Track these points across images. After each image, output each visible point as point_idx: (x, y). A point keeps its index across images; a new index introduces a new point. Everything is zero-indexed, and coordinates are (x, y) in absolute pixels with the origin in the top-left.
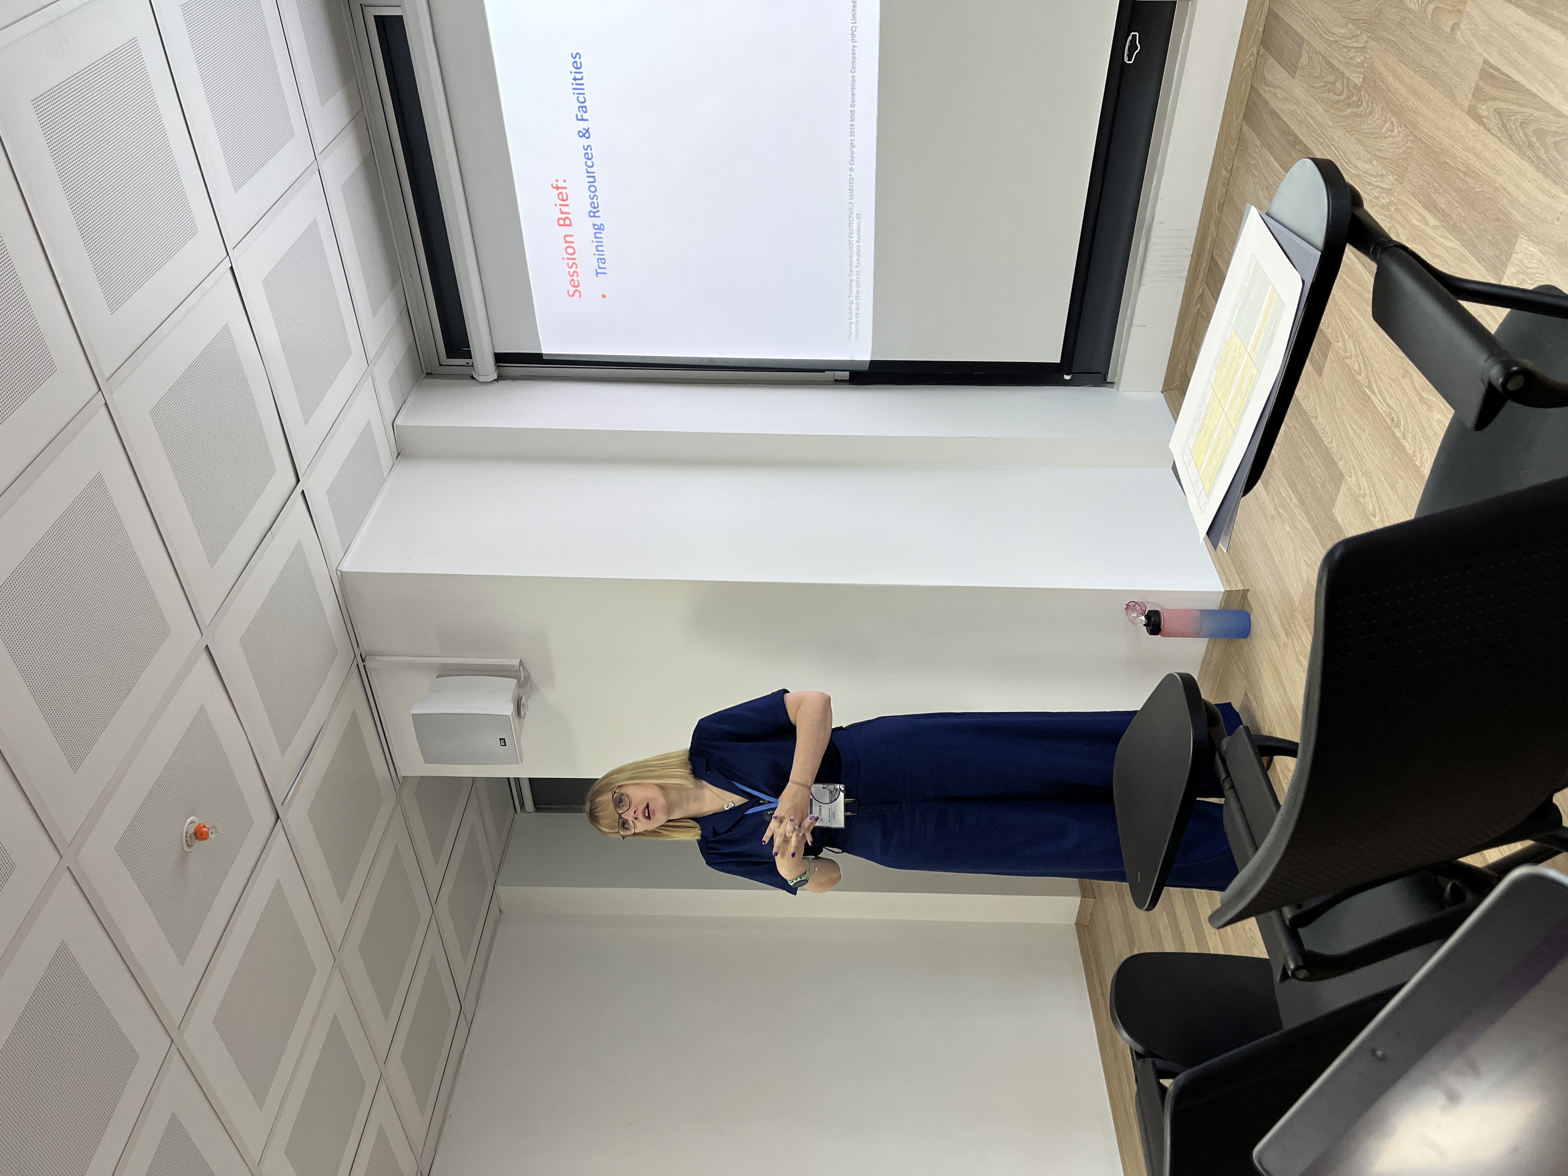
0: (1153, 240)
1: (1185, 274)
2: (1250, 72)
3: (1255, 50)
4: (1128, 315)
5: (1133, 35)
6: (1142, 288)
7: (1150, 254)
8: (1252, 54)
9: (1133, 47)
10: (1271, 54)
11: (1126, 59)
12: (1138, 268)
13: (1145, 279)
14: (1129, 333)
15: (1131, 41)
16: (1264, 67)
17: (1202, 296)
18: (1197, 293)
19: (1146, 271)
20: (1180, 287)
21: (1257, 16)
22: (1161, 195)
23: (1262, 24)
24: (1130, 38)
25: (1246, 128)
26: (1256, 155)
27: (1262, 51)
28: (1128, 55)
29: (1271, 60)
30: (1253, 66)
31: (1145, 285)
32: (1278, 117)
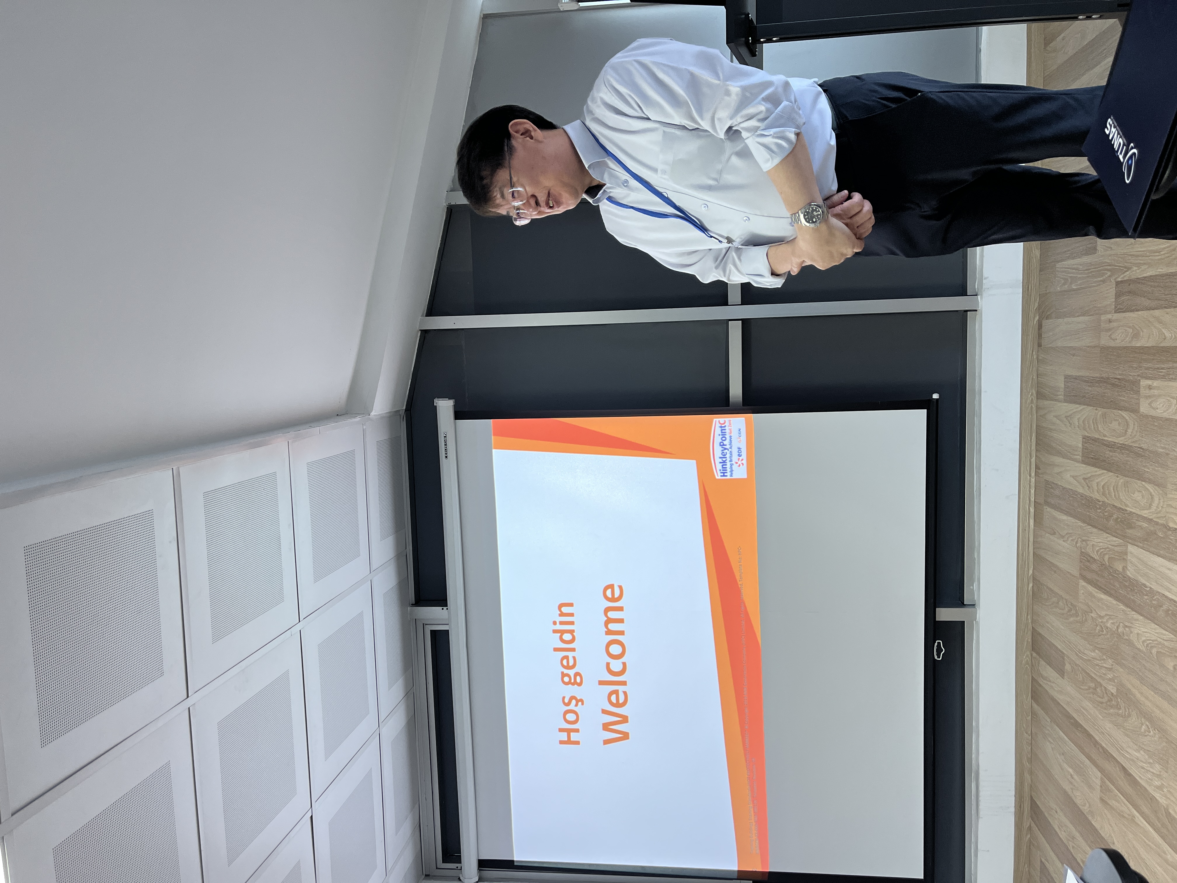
0: (982, 783)
1: (1013, 810)
2: (1028, 668)
3: (1029, 653)
4: (973, 840)
5: (938, 642)
6: (980, 821)
7: (981, 794)
8: (1027, 656)
9: (939, 650)
10: (1042, 658)
11: (936, 657)
12: (974, 802)
13: (981, 813)
14: (976, 856)
15: (937, 646)
16: (1038, 665)
17: (1030, 828)
18: (1026, 825)
19: (981, 807)
20: (1011, 820)
21: (1024, 632)
22: (981, 751)
23: (1030, 637)
24: (936, 644)
25: (1035, 706)
26: (1048, 728)
27: (1034, 654)
28: (937, 655)
29: (1042, 663)
30: (1030, 663)
31: (982, 818)
32: (1059, 704)
